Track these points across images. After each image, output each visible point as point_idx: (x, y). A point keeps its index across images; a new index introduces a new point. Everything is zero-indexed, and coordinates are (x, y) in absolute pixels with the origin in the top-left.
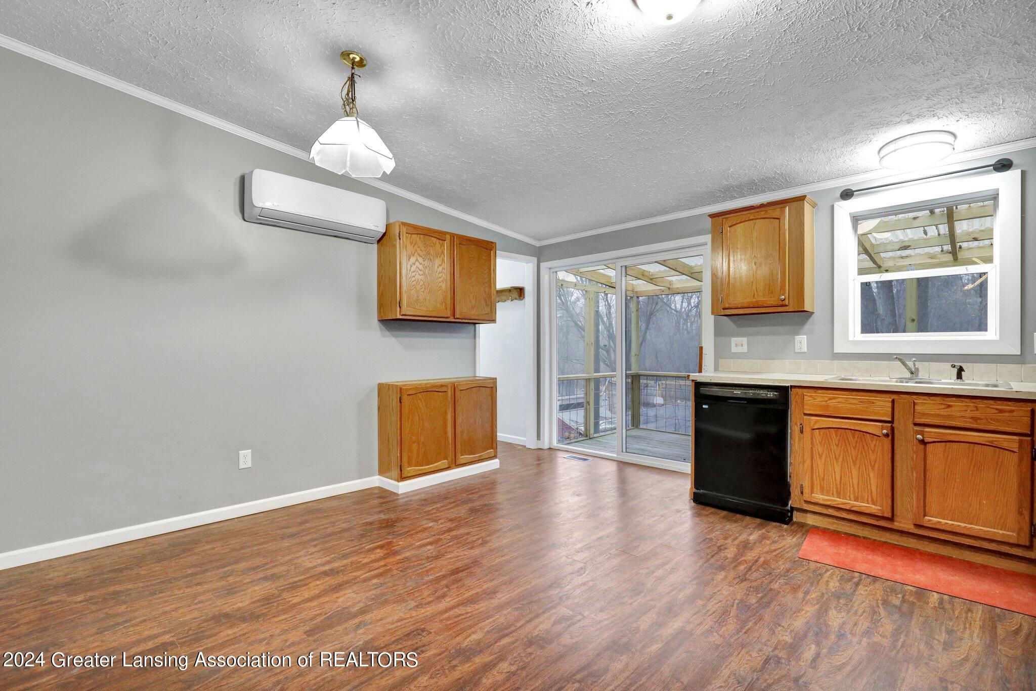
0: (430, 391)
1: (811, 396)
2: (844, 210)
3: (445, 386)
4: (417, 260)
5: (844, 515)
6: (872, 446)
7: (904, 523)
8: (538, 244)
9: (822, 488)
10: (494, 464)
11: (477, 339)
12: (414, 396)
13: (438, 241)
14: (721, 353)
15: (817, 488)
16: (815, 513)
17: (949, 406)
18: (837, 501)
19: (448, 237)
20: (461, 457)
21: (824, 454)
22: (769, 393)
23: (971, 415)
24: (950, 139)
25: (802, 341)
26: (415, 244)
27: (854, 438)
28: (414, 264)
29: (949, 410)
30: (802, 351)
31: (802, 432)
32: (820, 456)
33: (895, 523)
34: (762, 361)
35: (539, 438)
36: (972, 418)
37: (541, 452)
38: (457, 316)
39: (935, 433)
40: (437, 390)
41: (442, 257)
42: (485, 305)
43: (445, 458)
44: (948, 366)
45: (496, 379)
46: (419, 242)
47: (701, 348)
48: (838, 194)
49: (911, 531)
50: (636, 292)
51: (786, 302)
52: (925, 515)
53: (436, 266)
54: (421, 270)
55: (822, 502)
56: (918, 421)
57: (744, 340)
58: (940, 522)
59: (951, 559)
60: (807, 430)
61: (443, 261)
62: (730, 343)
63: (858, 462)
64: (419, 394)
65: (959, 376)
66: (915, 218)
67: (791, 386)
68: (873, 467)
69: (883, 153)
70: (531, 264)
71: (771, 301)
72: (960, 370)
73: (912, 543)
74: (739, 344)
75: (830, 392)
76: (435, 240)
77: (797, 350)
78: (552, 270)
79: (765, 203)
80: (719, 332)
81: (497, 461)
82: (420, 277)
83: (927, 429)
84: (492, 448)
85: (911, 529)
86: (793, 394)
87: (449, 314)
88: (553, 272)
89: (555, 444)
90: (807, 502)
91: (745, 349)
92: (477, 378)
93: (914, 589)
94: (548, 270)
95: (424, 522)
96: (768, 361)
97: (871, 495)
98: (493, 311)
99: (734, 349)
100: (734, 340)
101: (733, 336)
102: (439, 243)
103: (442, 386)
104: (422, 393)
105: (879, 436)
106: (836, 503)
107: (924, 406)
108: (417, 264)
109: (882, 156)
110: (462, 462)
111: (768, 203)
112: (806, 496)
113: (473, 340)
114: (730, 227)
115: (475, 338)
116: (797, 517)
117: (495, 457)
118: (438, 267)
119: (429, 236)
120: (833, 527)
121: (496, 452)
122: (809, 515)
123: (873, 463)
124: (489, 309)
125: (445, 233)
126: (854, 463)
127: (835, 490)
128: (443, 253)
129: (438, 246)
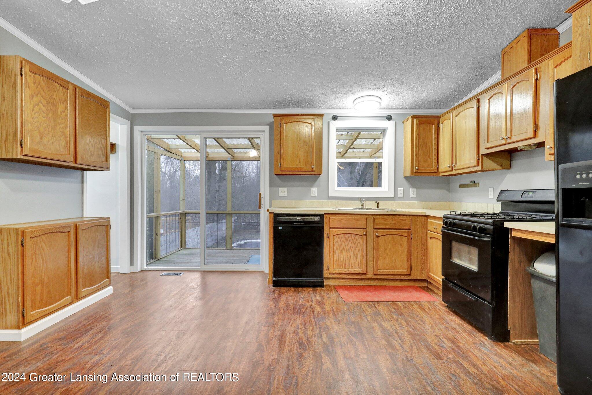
0: (55, 232)
1: (333, 219)
2: (334, 125)
3: (69, 226)
4: (40, 102)
5: (347, 276)
6: (359, 241)
7: (370, 275)
8: (131, 111)
9: (338, 266)
10: (109, 291)
11: (85, 184)
12: (38, 238)
13: (61, 88)
14: (273, 197)
15: (335, 265)
16: (333, 278)
17: (386, 219)
18: (345, 270)
19: (71, 87)
20: (83, 290)
21: (339, 248)
22: (315, 218)
23: (393, 223)
24: (379, 100)
25: (314, 190)
26: (38, 85)
27: (359, 238)
28: (38, 105)
29: (387, 221)
30: (315, 195)
31: (328, 237)
32: (337, 249)
33: (367, 276)
34: (295, 201)
35: (132, 263)
36: (393, 224)
37: (134, 275)
38: (79, 161)
39: (382, 231)
40: (61, 231)
41: (65, 103)
42: (101, 154)
43: (69, 294)
44: (374, 202)
45: (109, 218)
46: (43, 84)
47: (260, 194)
48: (331, 117)
49: (373, 278)
50: (184, 157)
51: (314, 169)
52: (378, 269)
53: (59, 112)
54: (44, 113)
55: (338, 272)
56: (376, 227)
57: (286, 189)
58: (383, 271)
59: (385, 286)
60: (331, 236)
61: (66, 107)
62: (278, 191)
63: (353, 249)
64: (43, 236)
65: (378, 207)
66: (341, 135)
67: (325, 214)
68: (359, 251)
69: (355, 102)
70: (126, 125)
71: (307, 168)
72: (378, 204)
73: (372, 283)
74: (283, 192)
75: (341, 216)
76: (58, 86)
77: (312, 195)
78: (143, 134)
79: (304, 114)
80: (272, 184)
81: (110, 288)
82: (44, 119)
83: (379, 230)
84: (107, 278)
85: (372, 276)
86: (326, 218)
87: (72, 158)
88: (144, 135)
89: (145, 267)
90: (331, 273)
91: (286, 195)
92: (85, 219)
93: (391, 303)
94: (140, 133)
95: (87, 358)
96: (298, 201)
97: (351, 264)
98: (107, 160)
99: (280, 195)
100: (280, 189)
101: (280, 187)
102: (63, 90)
103: (65, 227)
104: (46, 235)
105: (362, 236)
106: (344, 271)
107: (379, 220)
108: (41, 105)
109: (355, 104)
110: (83, 295)
111: (306, 114)
112: (331, 271)
113: (80, 185)
114: (285, 124)
115: (82, 182)
116: (326, 282)
117: (109, 285)
118: (61, 113)
119: (54, 81)
120: (342, 284)
121: (110, 281)
122: (331, 280)
123: (359, 249)
124: (104, 158)
125: (68, 82)
126: (352, 250)
127: (343, 265)
128: (66, 100)
129: (61, 93)
